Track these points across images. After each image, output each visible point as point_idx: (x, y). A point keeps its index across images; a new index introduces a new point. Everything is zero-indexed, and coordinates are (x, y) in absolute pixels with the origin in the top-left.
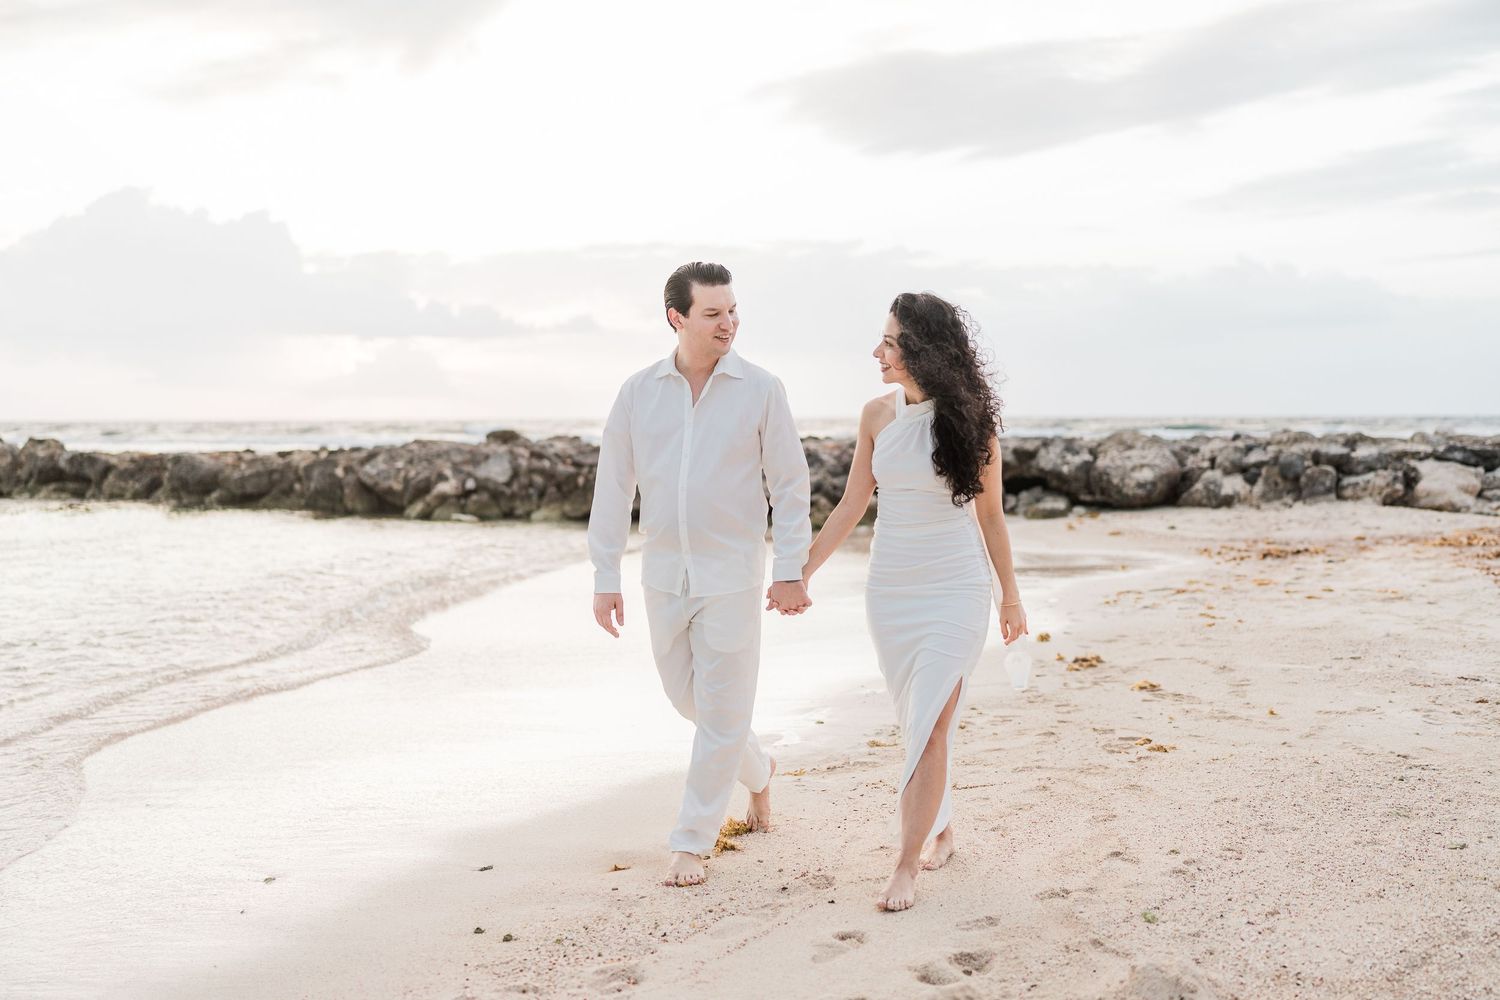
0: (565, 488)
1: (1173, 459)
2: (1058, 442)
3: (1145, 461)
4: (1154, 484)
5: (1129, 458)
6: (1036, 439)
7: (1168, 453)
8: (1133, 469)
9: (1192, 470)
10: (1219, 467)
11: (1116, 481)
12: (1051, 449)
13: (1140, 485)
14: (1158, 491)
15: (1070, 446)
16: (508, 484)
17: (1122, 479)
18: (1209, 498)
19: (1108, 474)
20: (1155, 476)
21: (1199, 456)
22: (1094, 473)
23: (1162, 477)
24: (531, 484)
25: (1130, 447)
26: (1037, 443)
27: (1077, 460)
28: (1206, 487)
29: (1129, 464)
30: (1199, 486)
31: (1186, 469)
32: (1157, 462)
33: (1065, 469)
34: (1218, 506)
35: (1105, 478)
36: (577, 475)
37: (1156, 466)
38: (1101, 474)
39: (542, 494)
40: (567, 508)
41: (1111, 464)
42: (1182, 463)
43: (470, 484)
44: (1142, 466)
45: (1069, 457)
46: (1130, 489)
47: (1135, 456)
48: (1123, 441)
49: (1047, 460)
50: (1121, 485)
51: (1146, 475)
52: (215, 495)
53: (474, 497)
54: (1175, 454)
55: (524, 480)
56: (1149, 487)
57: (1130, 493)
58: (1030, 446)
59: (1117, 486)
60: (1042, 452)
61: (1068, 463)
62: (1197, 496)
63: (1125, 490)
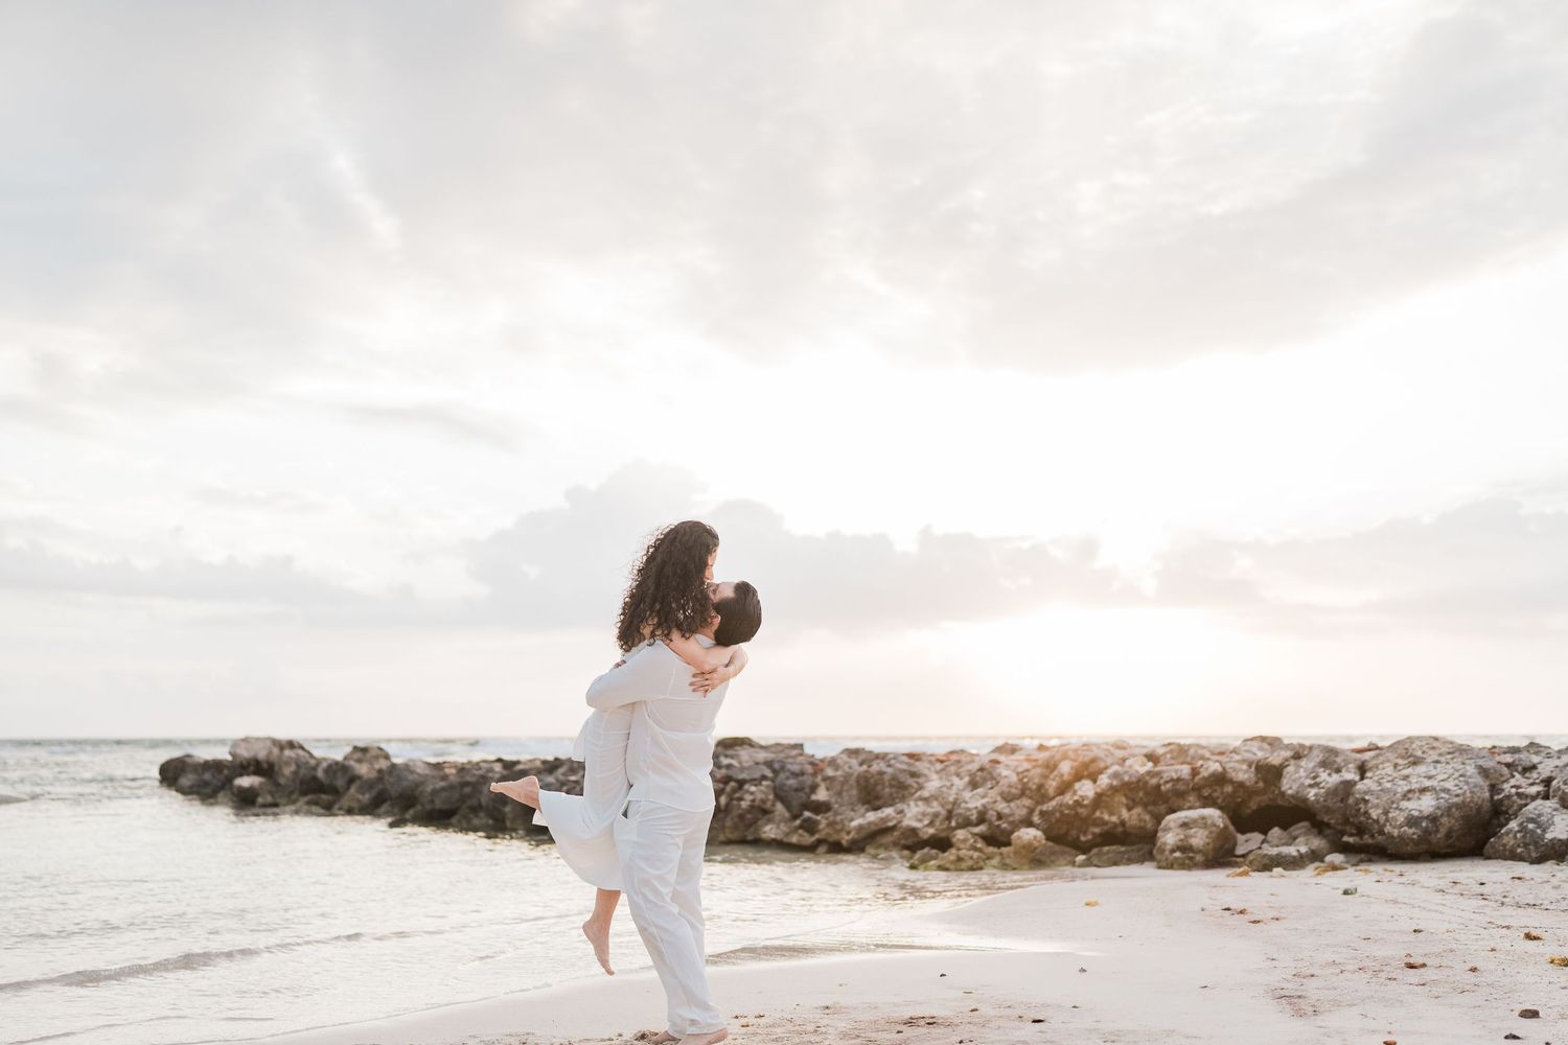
1: (1479, 780)
2: (1315, 752)
3: (1428, 783)
4: (1433, 819)
5: (1406, 778)
6: (1288, 747)
7: (1471, 770)
8: (1406, 796)
9: (1509, 797)
10: (1554, 796)
11: (1374, 814)
12: (1303, 763)
13: (1412, 821)
14: (1443, 831)
15: (1330, 758)
17: (1386, 813)
18: (1526, 845)
19: (1366, 802)
20: (1438, 808)
21: (1535, 775)
22: (1351, 800)
23: (1448, 810)
25: (1416, 762)
26: (1289, 754)
27: (1335, 779)
28: (1523, 829)
29: (1403, 787)
30: (1513, 825)
31: (1501, 796)
32: (1449, 785)
33: (1312, 794)
34: (1540, 860)
35: (1362, 806)
37: (1445, 790)
38: (1357, 802)
41: (1375, 787)
42: (1494, 789)
44: (1423, 790)
45: (1323, 775)
46: (1396, 825)
47: (1418, 776)
48: (1409, 753)
49: (1295, 781)
50: (1382, 819)
51: (1426, 805)
52: (411, 812)
54: (1484, 772)
56: (1424, 824)
57: (1396, 833)
58: (1275, 759)
59: (1377, 821)
60: (1291, 769)
61: (1317, 785)
62: (1509, 841)
63: (1388, 829)
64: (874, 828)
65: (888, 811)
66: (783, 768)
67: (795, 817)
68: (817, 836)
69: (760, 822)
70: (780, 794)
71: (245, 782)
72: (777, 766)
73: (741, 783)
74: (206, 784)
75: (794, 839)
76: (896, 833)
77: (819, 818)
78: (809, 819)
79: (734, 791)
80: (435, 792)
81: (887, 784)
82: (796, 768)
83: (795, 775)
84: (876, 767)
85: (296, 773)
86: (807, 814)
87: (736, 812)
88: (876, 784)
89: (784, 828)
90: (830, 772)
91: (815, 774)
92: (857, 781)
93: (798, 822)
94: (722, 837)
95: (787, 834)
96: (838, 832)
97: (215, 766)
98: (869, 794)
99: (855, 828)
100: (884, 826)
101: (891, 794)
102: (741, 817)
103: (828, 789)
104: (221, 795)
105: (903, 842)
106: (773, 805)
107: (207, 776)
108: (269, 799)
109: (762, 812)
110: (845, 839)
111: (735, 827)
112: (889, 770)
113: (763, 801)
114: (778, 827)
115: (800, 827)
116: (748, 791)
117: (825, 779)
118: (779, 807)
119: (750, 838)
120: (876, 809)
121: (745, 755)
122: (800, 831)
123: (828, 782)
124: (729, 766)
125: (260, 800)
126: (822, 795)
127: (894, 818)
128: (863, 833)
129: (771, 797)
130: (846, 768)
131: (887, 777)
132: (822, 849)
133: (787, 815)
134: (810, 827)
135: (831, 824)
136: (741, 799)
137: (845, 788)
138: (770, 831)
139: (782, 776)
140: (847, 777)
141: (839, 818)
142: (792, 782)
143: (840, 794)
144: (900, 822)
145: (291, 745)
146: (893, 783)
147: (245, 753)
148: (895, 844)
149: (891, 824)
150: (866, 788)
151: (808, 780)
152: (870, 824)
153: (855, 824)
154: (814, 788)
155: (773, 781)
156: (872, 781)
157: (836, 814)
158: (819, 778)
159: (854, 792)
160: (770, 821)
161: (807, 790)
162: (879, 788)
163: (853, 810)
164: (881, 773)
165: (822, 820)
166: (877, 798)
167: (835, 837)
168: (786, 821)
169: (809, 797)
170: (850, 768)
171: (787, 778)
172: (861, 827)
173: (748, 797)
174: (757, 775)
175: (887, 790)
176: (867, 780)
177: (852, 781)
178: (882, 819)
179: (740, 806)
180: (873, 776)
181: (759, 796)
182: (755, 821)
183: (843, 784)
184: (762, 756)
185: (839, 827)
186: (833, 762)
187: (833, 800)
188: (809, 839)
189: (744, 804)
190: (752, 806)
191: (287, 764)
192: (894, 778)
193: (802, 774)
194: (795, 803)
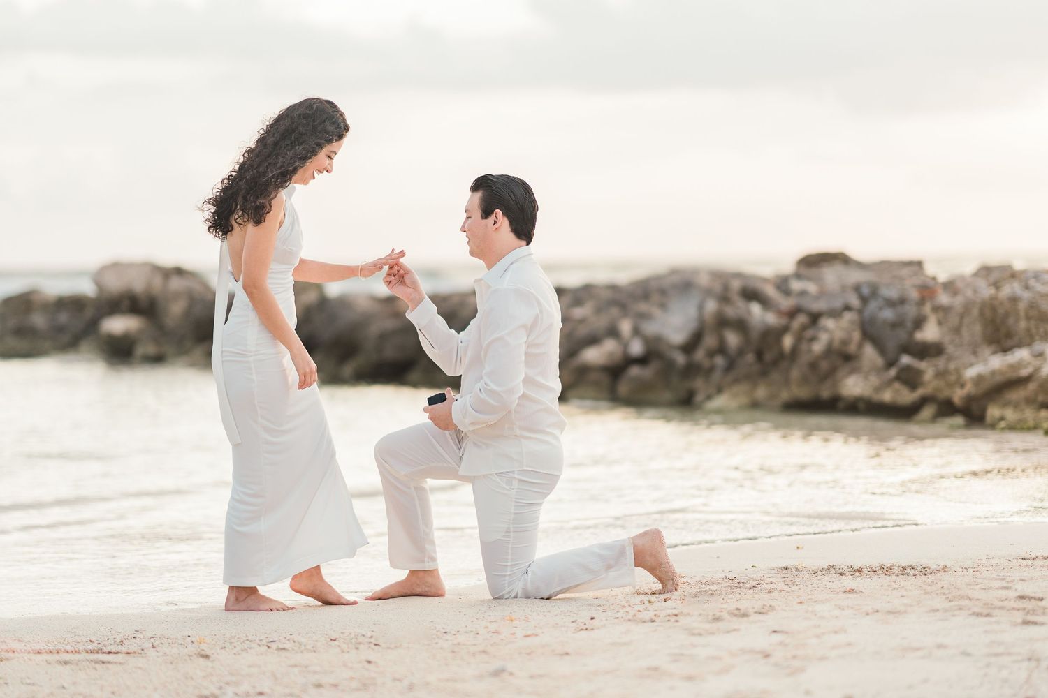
0: (768, 357)
16: (690, 346)
24: (721, 349)
36: (785, 330)
39: (730, 367)
40: (761, 392)
43: (636, 348)
53: (635, 371)
55: (710, 341)
64: (999, 379)
65: (1022, 354)
66: (874, 292)
67: (890, 364)
68: (920, 392)
69: (840, 373)
70: (869, 332)
71: (118, 325)
72: (866, 291)
73: (815, 318)
74: (60, 329)
75: (887, 396)
76: (1032, 386)
77: (922, 365)
78: (908, 369)
79: (804, 328)
80: (383, 337)
81: (1022, 314)
82: (893, 293)
83: (891, 303)
84: (1007, 290)
85: (187, 313)
86: (906, 360)
87: (804, 359)
88: (1007, 315)
89: (874, 380)
90: (944, 299)
91: (922, 302)
92: (982, 314)
93: (893, 372)
94: (785, 395)
95: (878, 389)
96: (951, 385)
97: (74, 304)
98: (997, 330)
99: (972, 379)
100: (1014, 375)
101: (1028, 330)
102: (813, 366)
103: (940, 323)
104: (85, 346)
105: (1041, 398)
106: (860, 346)
107: (63, 318)
108: (151, 349)
109: (844, 358)
110: (958, 396)
111: (805, 380)
112: (1026, 295)
113: (845, 342)
114: (866, 378)
115: (898, 378)
116: (826, 330)
117: (937, 309)
118: (869, 352)
119: (825, 393)
120: (1005, 350)
121: (832, 276)
122: (897, 385)
123: (941, 315)
124: (803, 293)
125: (140, 350)
126: (930, 333)
127: (1029, 364)
128: (985, 386)
129: (857, 335)
130: (969, 293)
131: (1022, 306)
132: (928, 412)
133: (879, 361)
134: (910, 378)
135: (940, 374)
136: (813, 339)
137: (966, 321)
138: (854, 386)
139: (873, 305)
140: (967, 307)
141: (952, 366)
142: (888, 314)
143: (957, 331)
144: (1037, 370)
145: (179, 272)
146: (1032, 313)
147: (115, 284)
148: (1029, 401)
149: (1024, 372)
150: (993, 321)
151: (911, 311)
152: (993, 373)
153: (971, 373)
154: (919, 323)
155: (860, 312)
156: (1001, 311)
157: (950, 359)
158: (927, 309)
159: (978, 328)
160: (854, 371)
161: (909, 325)
162: (1011, 321)
163: (975, 353)
164: (1014, 300)
165: (928, 369)
166: (1009, 335)
167: (945, 394)
168: (879, 371)
169: (911, 334)
170: (975, 291)
171: (881, 309)
172: (979, 379)
173: (824, 338)
174: (838, 304)
175: (1023, 324)
176: (994, 309)
177: (975, 312)
178: (1012, 367)
179: (810, 351)
180: (1001, 304)
181: (839, 335)
182: (831, 372)
183: (962, 317)
184: (855, 276)
185: (953, 378)
186: (950, 286)
187: (946, 340)
188: (907, 396)
189: (818, 347)
190: (829, 352)
191: (176, 296)
192: (1032, 305)
193: (902, 301)
194: (891, 345)
